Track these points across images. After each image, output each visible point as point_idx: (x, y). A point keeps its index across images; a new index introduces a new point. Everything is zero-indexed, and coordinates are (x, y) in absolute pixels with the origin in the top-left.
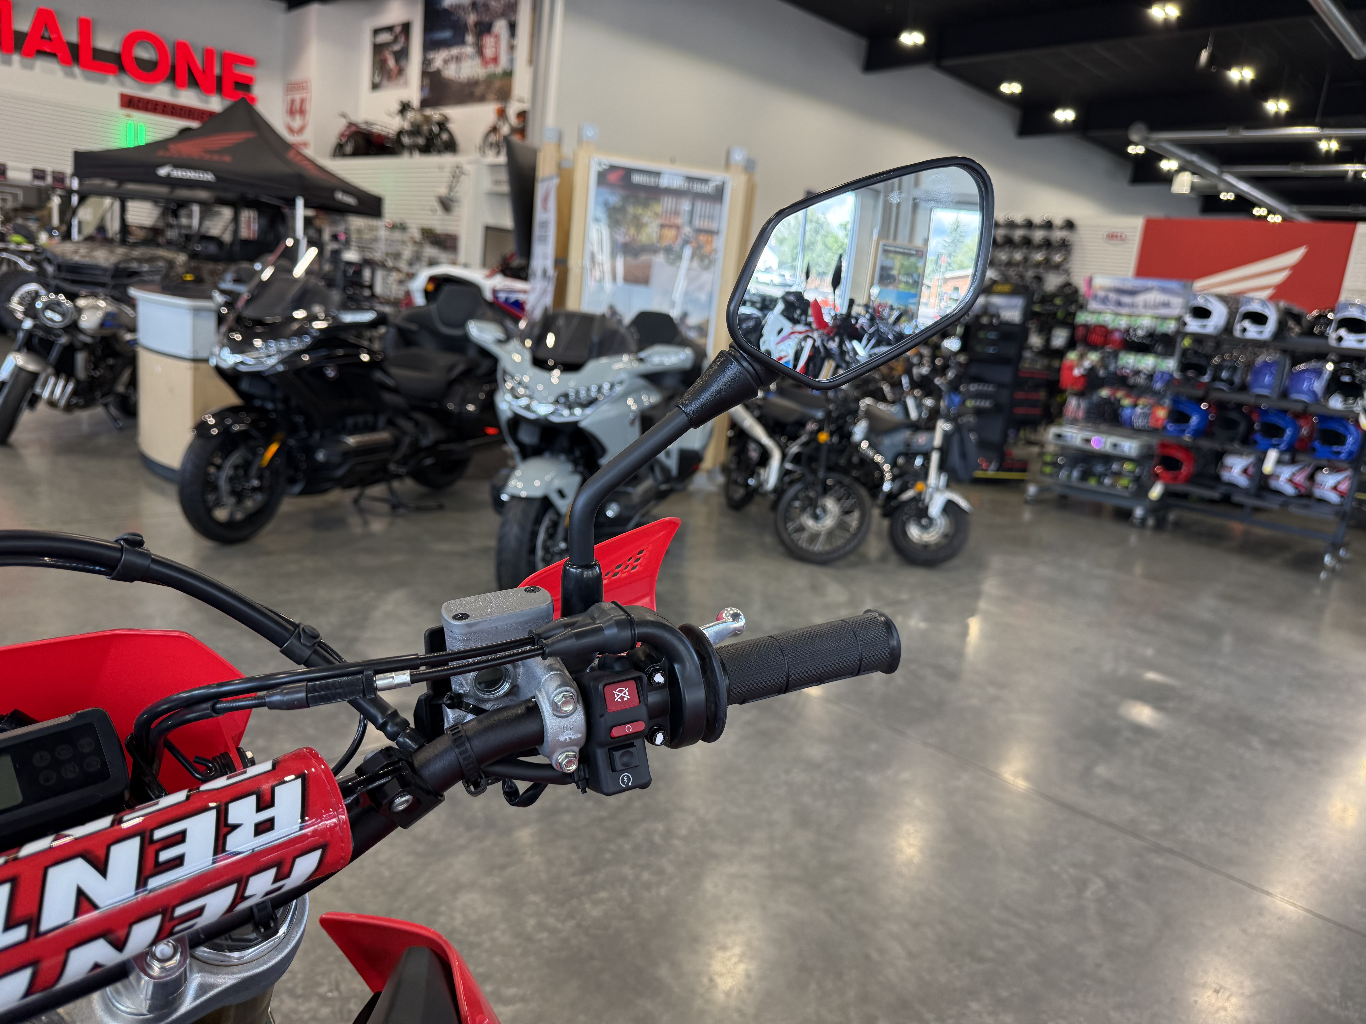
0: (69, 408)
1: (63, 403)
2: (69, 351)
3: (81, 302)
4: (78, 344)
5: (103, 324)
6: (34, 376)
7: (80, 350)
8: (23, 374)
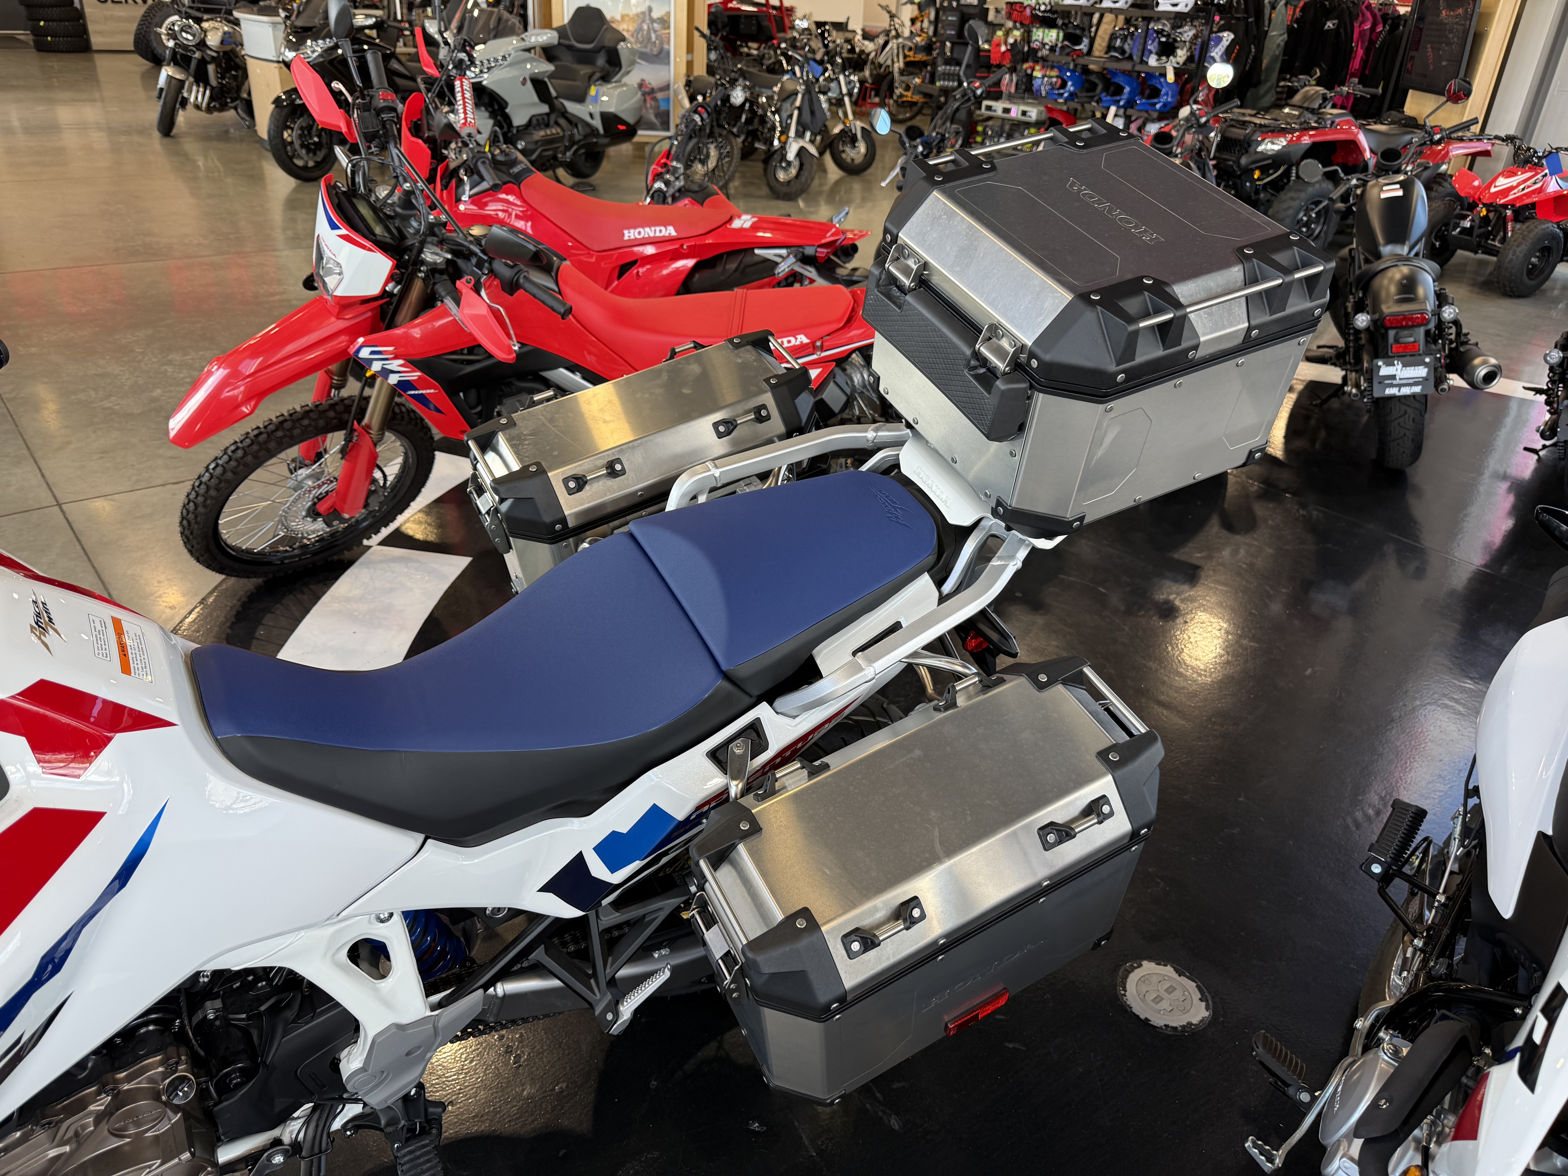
0: (209, 110)
1: (204, 105)
2: (203, 63)
3: (205, 25)
4: (208, 59)
5: (222, 42)
6: (182, 83)
7: (210, 63)
8: (174, 82)
